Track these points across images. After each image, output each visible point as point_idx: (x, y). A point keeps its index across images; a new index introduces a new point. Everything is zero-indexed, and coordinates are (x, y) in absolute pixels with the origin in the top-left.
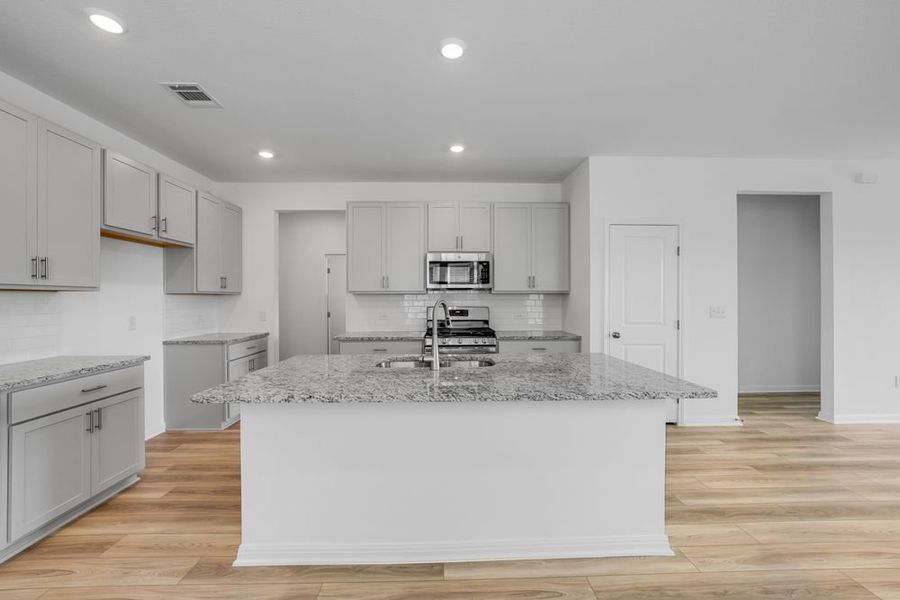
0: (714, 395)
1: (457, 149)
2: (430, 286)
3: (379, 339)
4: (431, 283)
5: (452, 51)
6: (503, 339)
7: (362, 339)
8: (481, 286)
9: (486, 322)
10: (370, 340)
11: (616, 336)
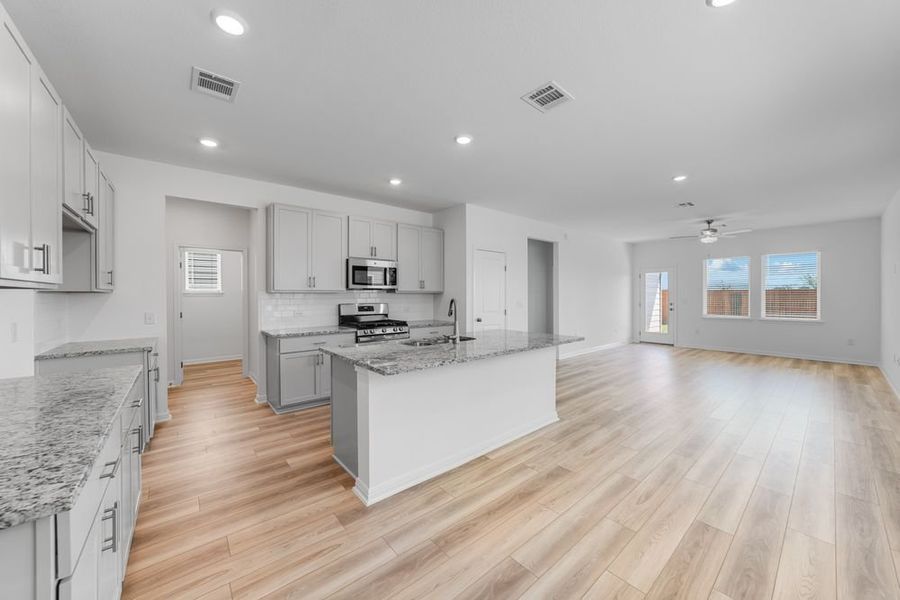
0: (583, 339)
1: (395, 182)
2: (351, 286)
3: (319, 334)
4: (354, 283)
5: (464, 140)
6: (412, 327)
7: (303, 335)
8: (390, 287)
9: (386, 315)
10: (310, 334)
11: (479, 320)
